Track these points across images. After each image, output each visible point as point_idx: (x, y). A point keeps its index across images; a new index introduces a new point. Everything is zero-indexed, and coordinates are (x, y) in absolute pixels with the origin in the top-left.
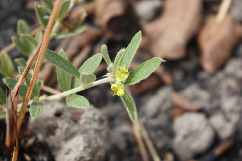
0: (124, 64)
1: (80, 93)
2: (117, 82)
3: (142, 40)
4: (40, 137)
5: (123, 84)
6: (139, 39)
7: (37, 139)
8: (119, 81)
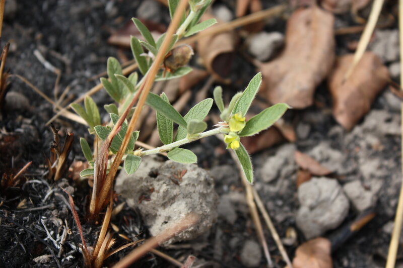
0: (240, 111)
1: (185, 147)
2: (230, 133)
3: (262, 83)
4: (131, 202)
5: (238, 135)
6: (259, 82)
7: (126, 205)
8: (234, 132)
